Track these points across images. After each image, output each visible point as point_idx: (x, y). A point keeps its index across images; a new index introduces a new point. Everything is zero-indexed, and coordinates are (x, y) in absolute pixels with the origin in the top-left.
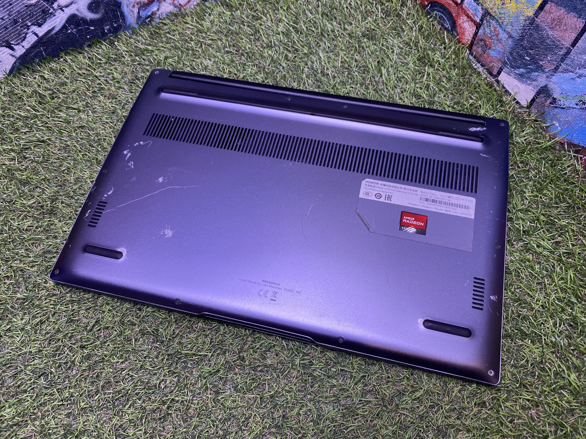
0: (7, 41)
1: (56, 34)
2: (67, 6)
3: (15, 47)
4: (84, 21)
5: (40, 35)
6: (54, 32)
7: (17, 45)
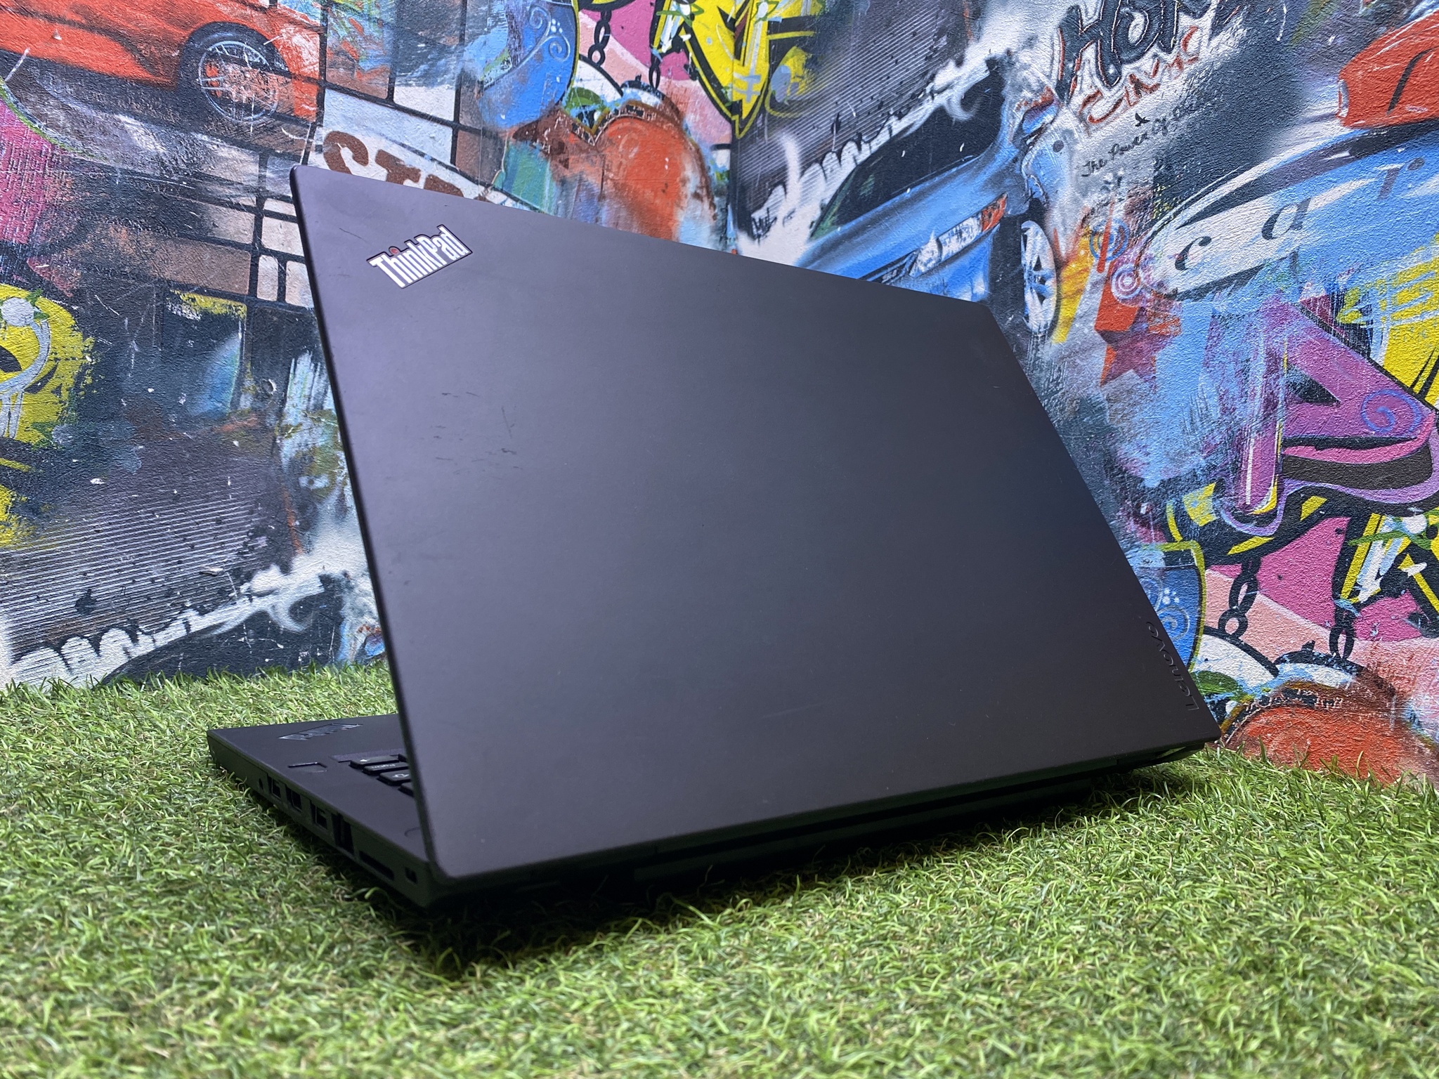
0: (136, 621)
1: (219, 636)
2: (260, 595)
3: (142, 638)
4: (275, 627)
5: (193, 630)
6: (219, 631)
7: (146, 634)
